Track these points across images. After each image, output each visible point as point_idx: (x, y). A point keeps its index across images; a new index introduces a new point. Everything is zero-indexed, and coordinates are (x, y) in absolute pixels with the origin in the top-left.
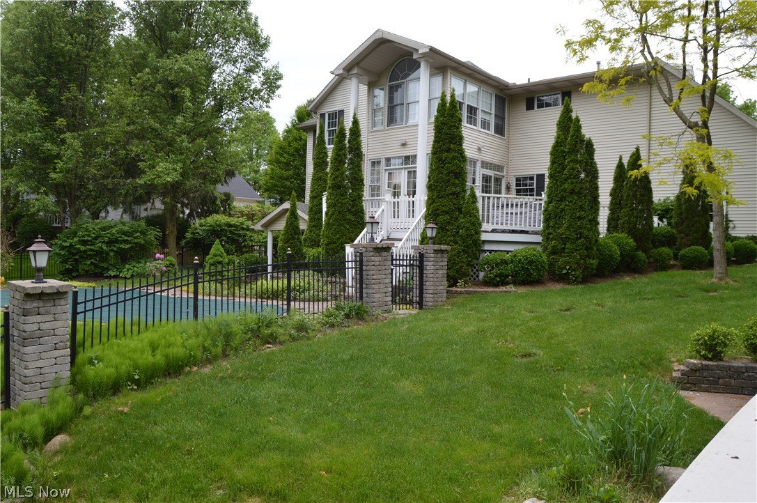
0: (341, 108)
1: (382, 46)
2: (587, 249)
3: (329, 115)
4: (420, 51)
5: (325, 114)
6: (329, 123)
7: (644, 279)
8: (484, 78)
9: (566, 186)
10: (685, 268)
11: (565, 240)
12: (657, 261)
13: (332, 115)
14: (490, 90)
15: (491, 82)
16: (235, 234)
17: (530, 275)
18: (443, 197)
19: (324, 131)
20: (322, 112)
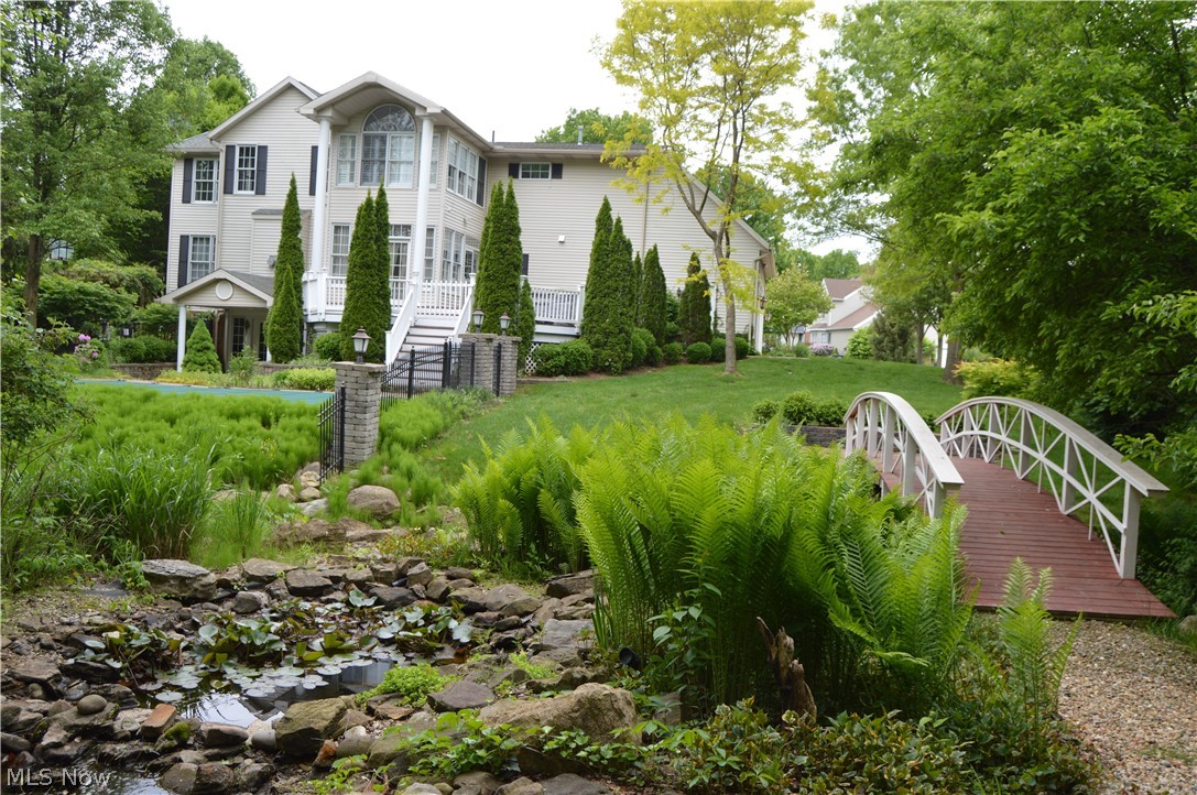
0: (263, 144)
1: (369, 90)
2: (626, 343)
3: (241, 149)
4: (429, 110)
5: (234, 147)
6: (241, 160)
7: (659, 372)
8: (464, 132)
9: (609, 283)
10: (691, 362)
11: (607, 335)
12: (670, 355)
13: (246, 150)
14: (472, 150)
15: (471, 138)
16: (97, 306)
17: (579, 366)
18: (503, 288)
19: (233, 170)
20: (231, 143)
